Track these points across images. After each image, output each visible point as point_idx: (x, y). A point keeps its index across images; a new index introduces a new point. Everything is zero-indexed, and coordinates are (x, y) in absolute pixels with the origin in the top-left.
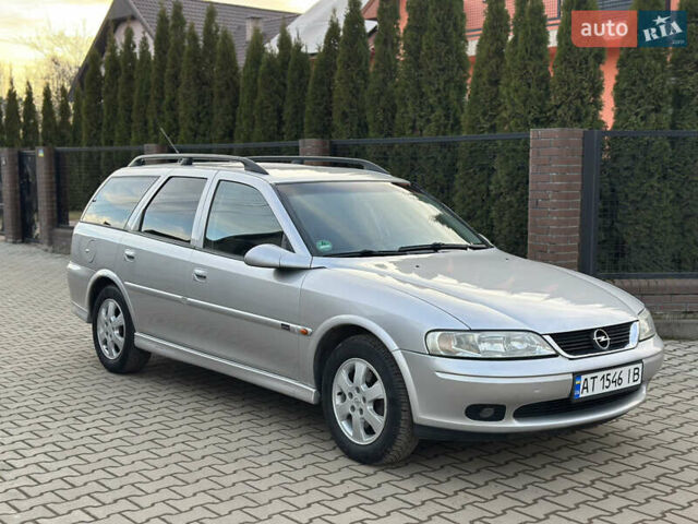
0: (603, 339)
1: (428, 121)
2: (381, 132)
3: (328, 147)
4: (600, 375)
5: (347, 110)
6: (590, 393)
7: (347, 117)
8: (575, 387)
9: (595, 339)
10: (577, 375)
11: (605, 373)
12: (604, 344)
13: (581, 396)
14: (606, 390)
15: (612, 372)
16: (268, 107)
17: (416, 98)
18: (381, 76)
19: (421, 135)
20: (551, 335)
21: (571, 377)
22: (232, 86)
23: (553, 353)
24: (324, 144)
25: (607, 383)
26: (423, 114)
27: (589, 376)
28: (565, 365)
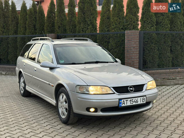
0: (131, 89)
1: (88, 29)
2: (71, 32)
3: (56, 36)
4: (129, 100)
5: (60, 25)
6: (126, 105)
7: (60, 28)
8: (119, 103)
9: (129, 89)
10: (120, 99)
11: (131, 99)
12: (132, 90)
13: (122, 106)
14: (131, 104)
15: (134, 99)
16: (31, 24)
17: (83, 22)
18: (70, 16)
19: (85, 32)
20: (113, 87)
21: (118, 100)
22: (15, 18)
23: (113, 93)
24: (55, 35)
25: (132, 102)
26: (86, 27)
27: (125, 100)
28: (117, 96)
